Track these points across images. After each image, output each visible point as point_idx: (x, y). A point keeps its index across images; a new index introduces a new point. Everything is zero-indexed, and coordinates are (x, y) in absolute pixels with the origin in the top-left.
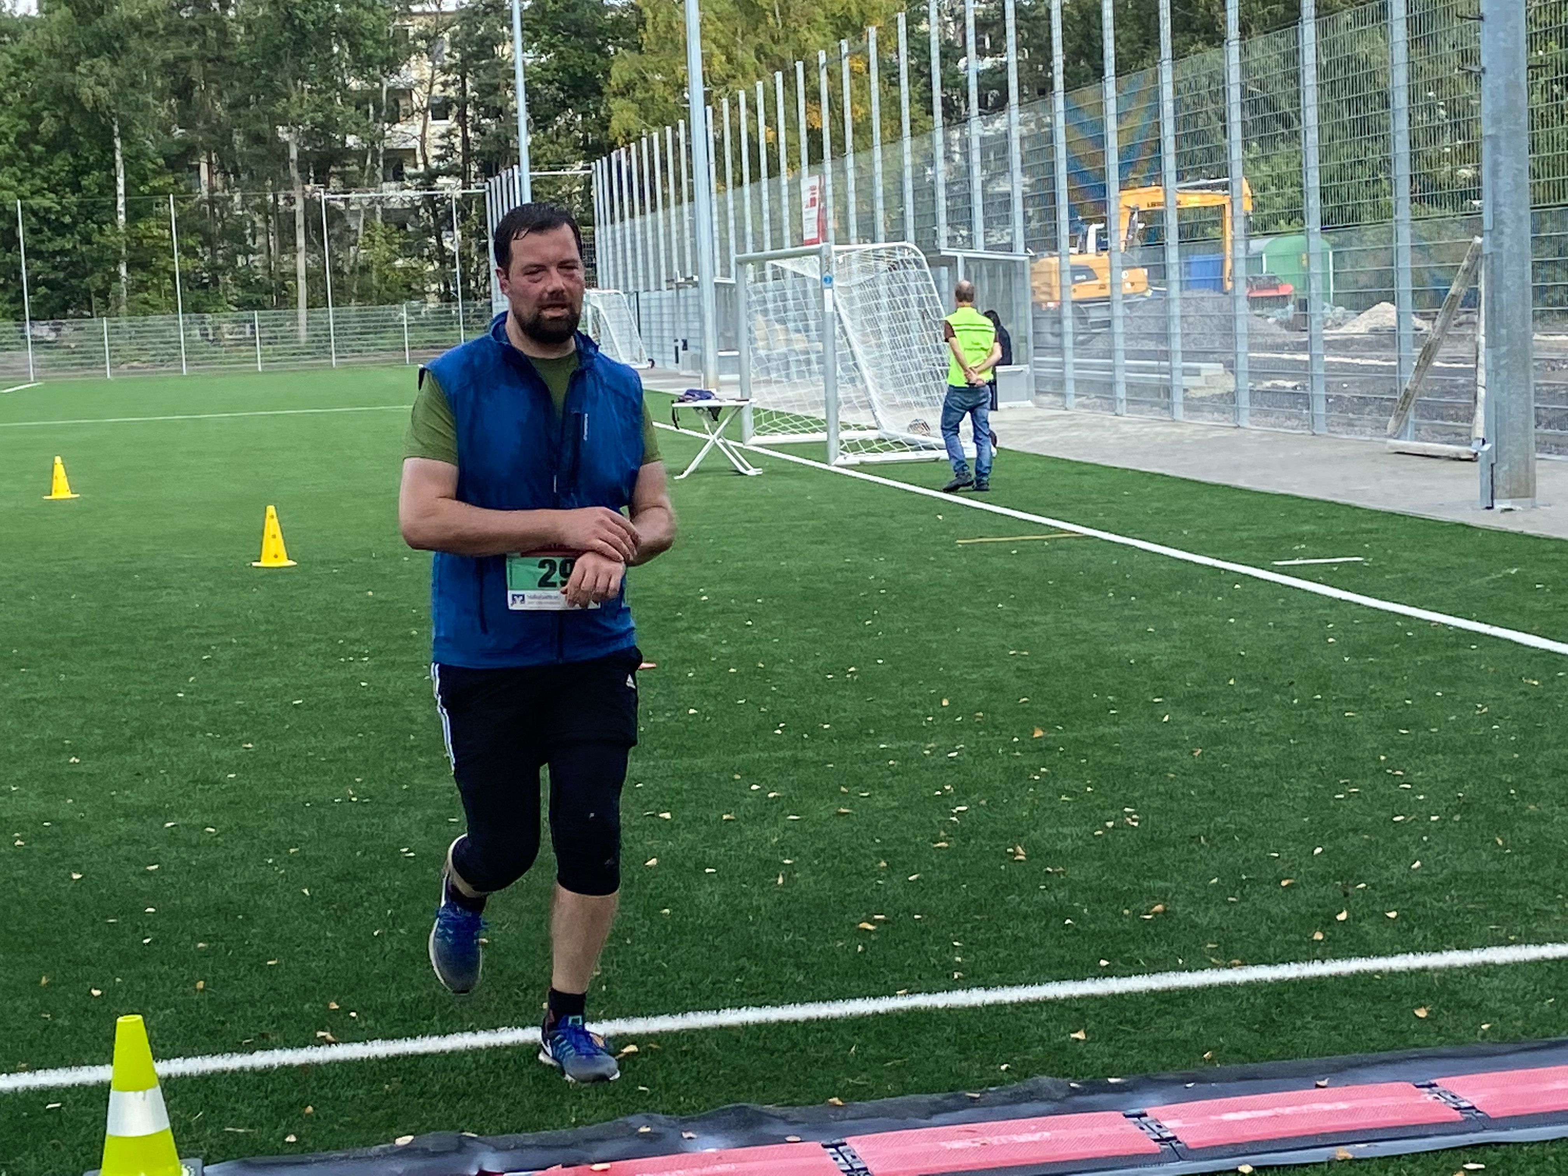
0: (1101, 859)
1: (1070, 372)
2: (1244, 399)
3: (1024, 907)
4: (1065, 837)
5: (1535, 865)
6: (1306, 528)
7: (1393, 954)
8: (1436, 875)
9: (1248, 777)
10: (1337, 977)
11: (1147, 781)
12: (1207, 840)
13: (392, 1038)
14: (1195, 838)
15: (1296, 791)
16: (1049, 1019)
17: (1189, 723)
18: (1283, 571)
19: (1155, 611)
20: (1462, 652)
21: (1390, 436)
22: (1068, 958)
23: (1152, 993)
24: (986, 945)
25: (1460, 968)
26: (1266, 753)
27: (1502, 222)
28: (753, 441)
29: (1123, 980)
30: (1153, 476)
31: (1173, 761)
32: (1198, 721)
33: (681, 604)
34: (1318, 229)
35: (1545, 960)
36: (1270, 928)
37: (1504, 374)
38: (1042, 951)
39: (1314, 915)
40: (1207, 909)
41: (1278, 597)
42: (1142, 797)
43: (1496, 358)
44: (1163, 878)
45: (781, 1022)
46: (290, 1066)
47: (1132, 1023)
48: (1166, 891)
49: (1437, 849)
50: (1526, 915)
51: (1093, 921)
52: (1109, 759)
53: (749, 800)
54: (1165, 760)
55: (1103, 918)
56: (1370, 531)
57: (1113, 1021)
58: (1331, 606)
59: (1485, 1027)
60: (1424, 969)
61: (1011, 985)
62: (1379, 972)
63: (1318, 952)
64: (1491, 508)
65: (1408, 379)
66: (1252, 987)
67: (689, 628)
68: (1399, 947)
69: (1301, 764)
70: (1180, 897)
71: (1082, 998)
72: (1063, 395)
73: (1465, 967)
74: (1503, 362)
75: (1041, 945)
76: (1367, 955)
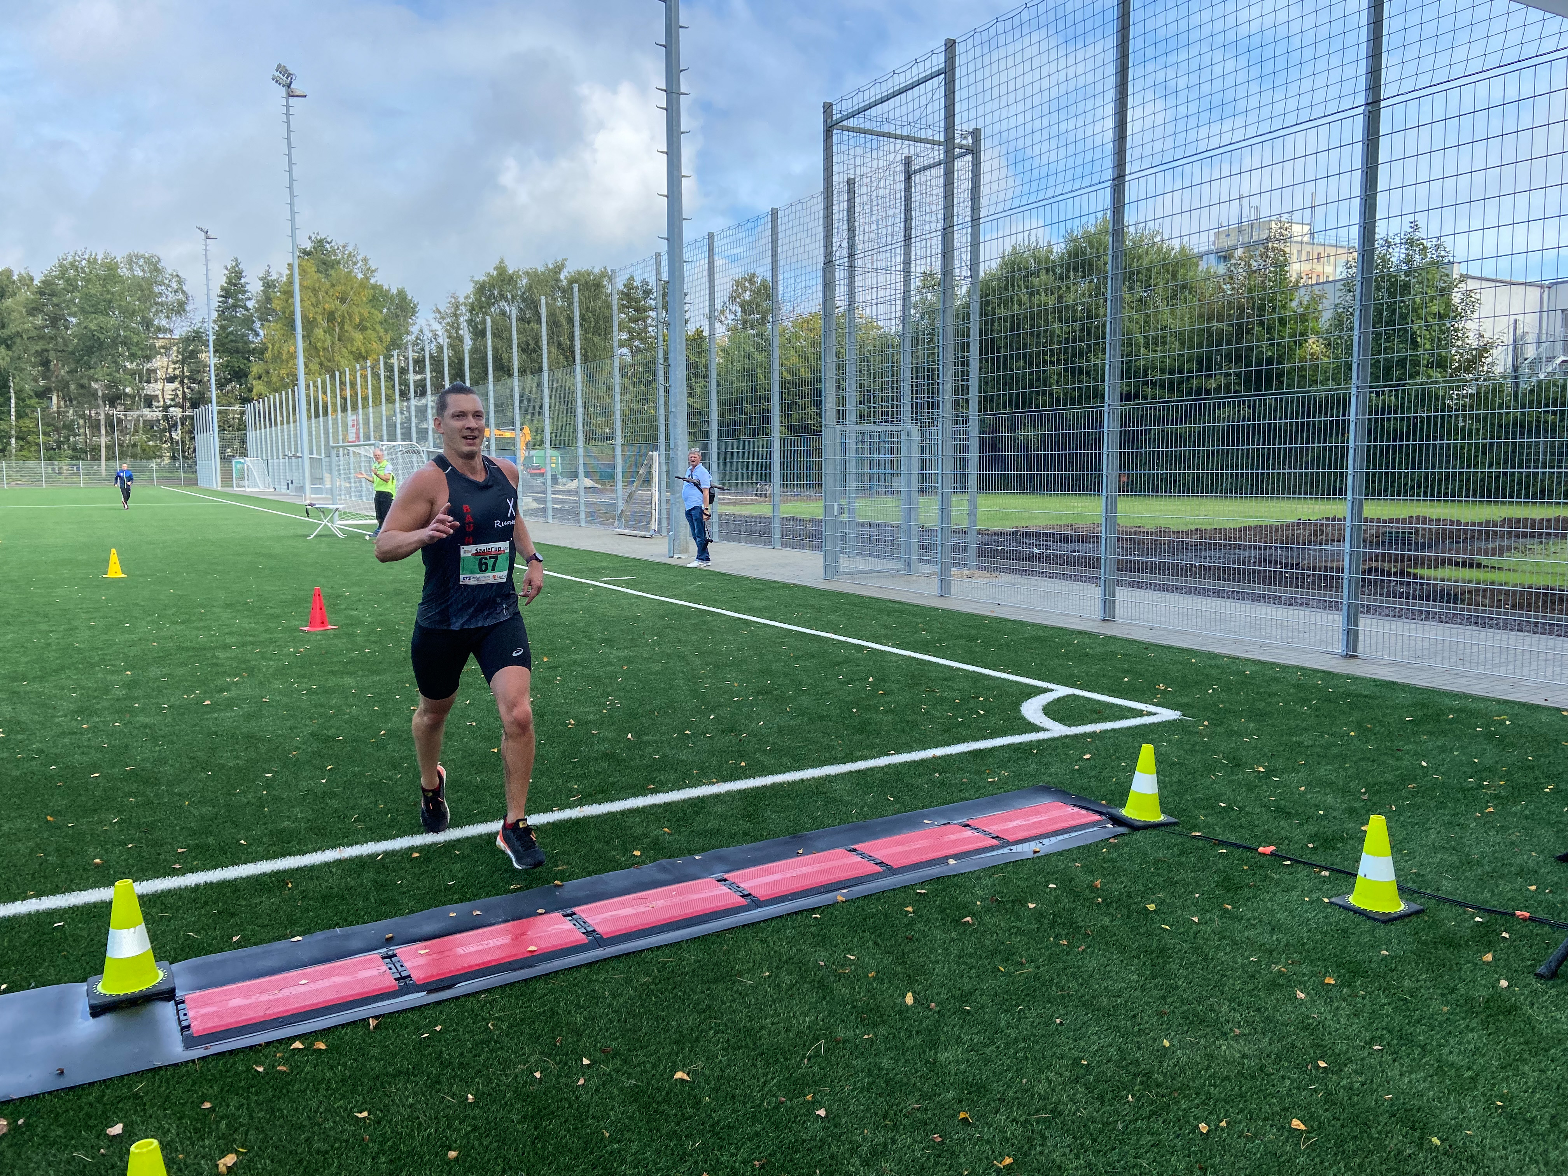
0: (615, 725)
3: (593, 755)
4: (589, 714)
5: (812, 721)
6: (602, 564)
8: (773, 728)
9: (655, 680)
10: (765, 787)
11: (611, 683)
13: (272, 858)
14: (651, 712)
15: (681, 686)
16: (642, 822)
17: (611, 653)
18: (606, 583)
20: (707, 619)
21: (615, 528)
22: (630, 783)
23: (684, 801)
24: (585, 776)
25: (818, 779)
26: (656, 668)
28: (339, 523)
29: (666, 795)
31: (617, 673)
32: (615, 652)
33: (338, 597)
35: (851, 772)
36: (718, 761)
38: (616, 780)
39: (733, 752)
40: (681, 751)
41: (612, 594)
42: (613, 691)
44: (649, 734)
46: (211, 883)
47: (684, 820)
48: (655, 742)
49: (763, 715)
50: (825, 748)
51: (631, 760)
52: (586, 672)
54: (613, 672)
55: (635, 759)
56: (630, 566)
58: (637, 599)
59: (854, 812)
60: (802, 780)
61: (612, 801)
62: (784, 783)
64: (672, 557)
66: (731, 795)
67: (347, 609)
69: (674, 673)
76: (772, 773)
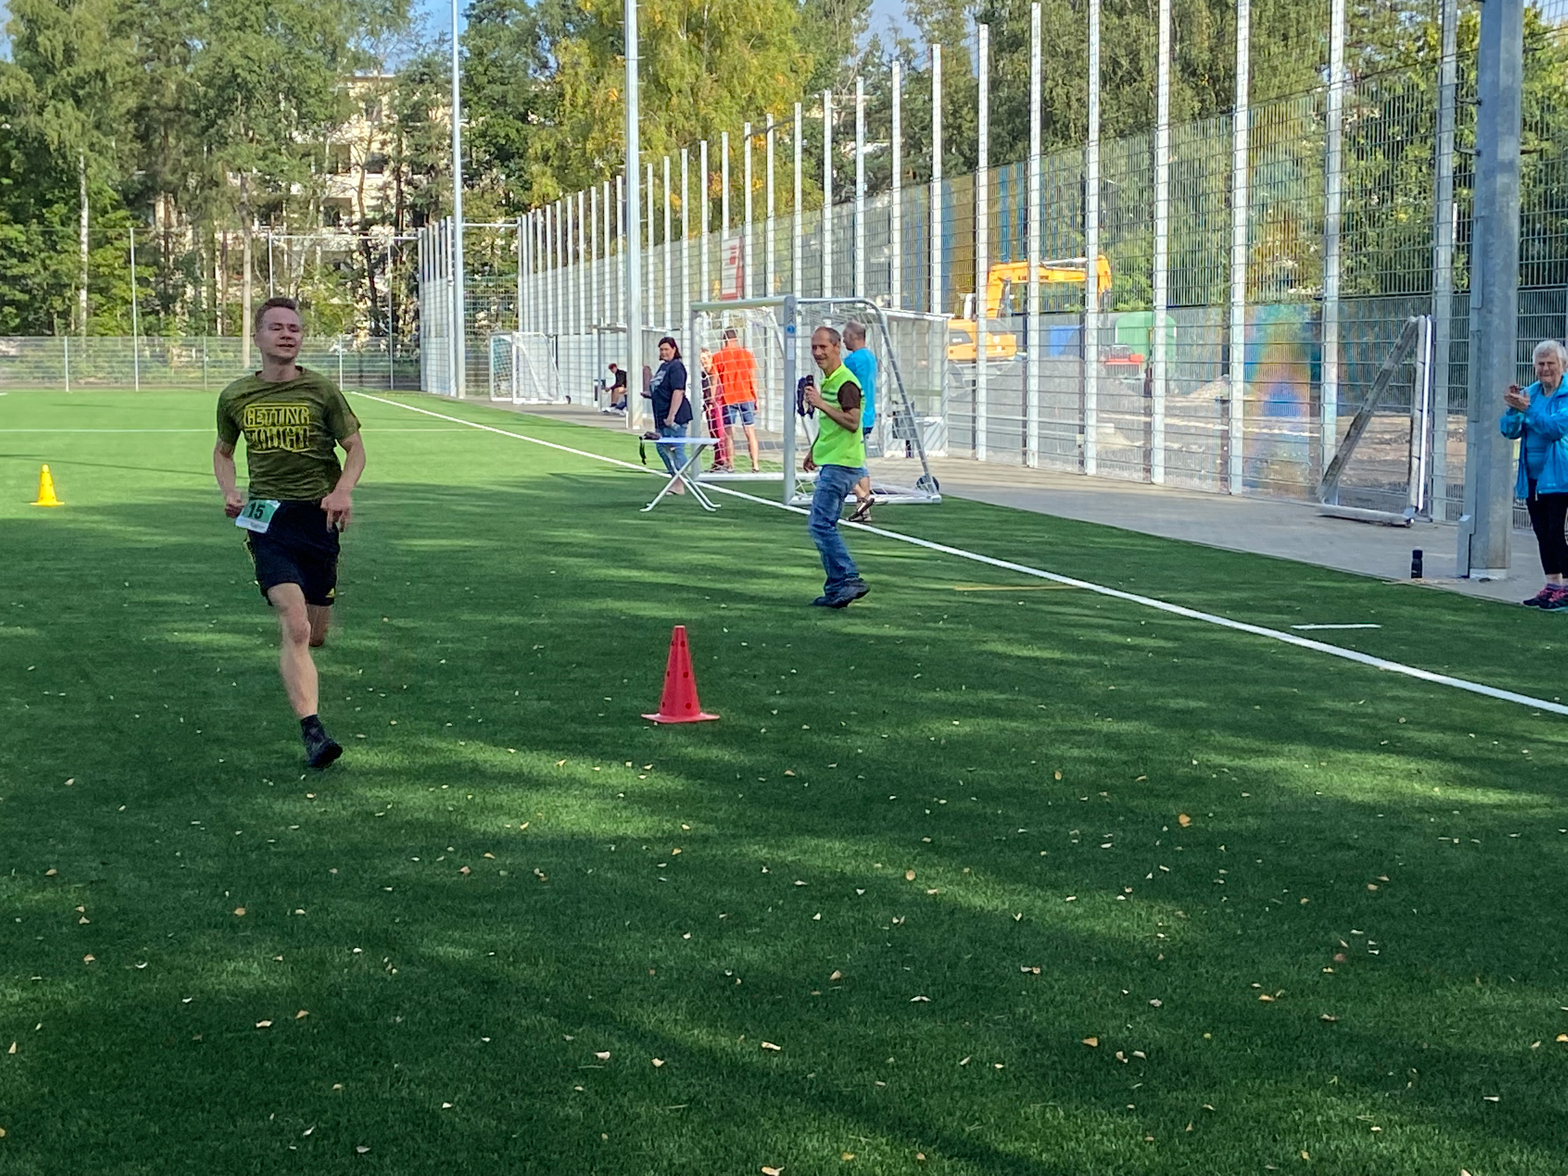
1: (982, 424)
2: (1159, 458)
18: (1311, 637)
27: (1492, 301)
37: (1486, 448)
43: (1479, 432)
64: (1468, 577)
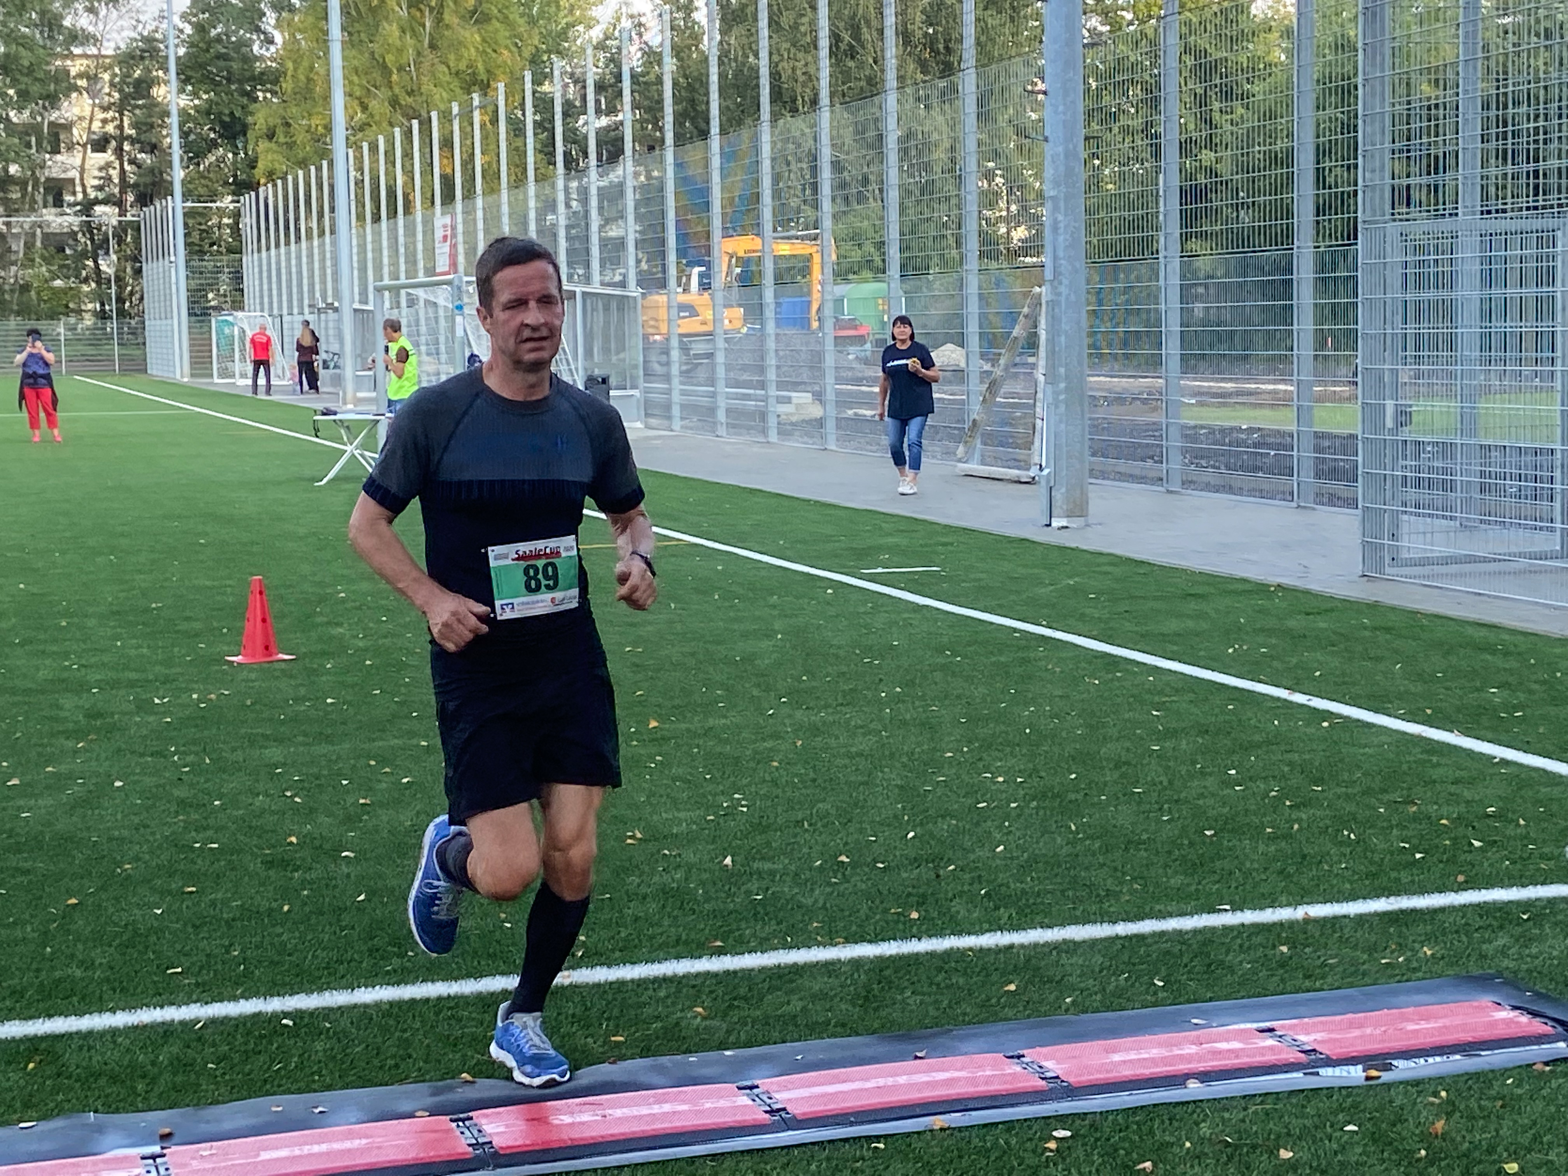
0: (713, 842)
1: (676, 397)
2: (831, 425)
3: (644, 890)
4: (680, 821)
5: (1107, 849)
6: (891, 540)
7: (983, 932)
8: (1018, 858)
9: (846, 767)
10: (932, 955)
11: (755, 770)
12: (810, 825)
13: (31, 1018)
14: (799, 823)
15: (889, 780)
16: (667, 997)
17: (790, 716)
18: (872, 579)
19: (757, 613)
20: (1032, 655)
21: (960, 461)
22: (684, 937)
23: (763, 970)
24: (607, 924)
25: (1043, 945)
26: (861, 744)
27: (1060, 274)
29: (736, 959)
30: (752, 491)
31: (779, 751)
32: (799, 714)
33: (322, 600)
34: (897, 276)
35: (1117, 937)
36: (870, 908)
37: (1062, 408)
38: (660, 930)
39: (909, 895)
40: (812, 890)
41: (866, 601)
42: (749, 785)
43: (1056, 393)
44: (771, 859)
45: (413, 1001)
47: (745, 999)
48: (772, 873)
49: (1018, 834)
50: (1098, 895)
51: (708, 900)
52: (718, 749)
53: (384, 785)
54: (771, 749)
55: (717, 898)
56: (944, 544)
57: (727, 998)
58: (915, 611)
59: (1068, 1000)
60: (1011, 946)
61: (633, 963)
62: (971, 949)
63: (914, 930)
64: (1050, 525)
65: (976, 411)
66: (857, 963)
67: (329, 623)
68: (986, 926)
69: (892, 755)
70: (788, 879)
71: (698, 975)
72: (669, 418)
73: (1046, 944)
74: (1062, 397)
75: (659, 924)
76: (959, 933)
